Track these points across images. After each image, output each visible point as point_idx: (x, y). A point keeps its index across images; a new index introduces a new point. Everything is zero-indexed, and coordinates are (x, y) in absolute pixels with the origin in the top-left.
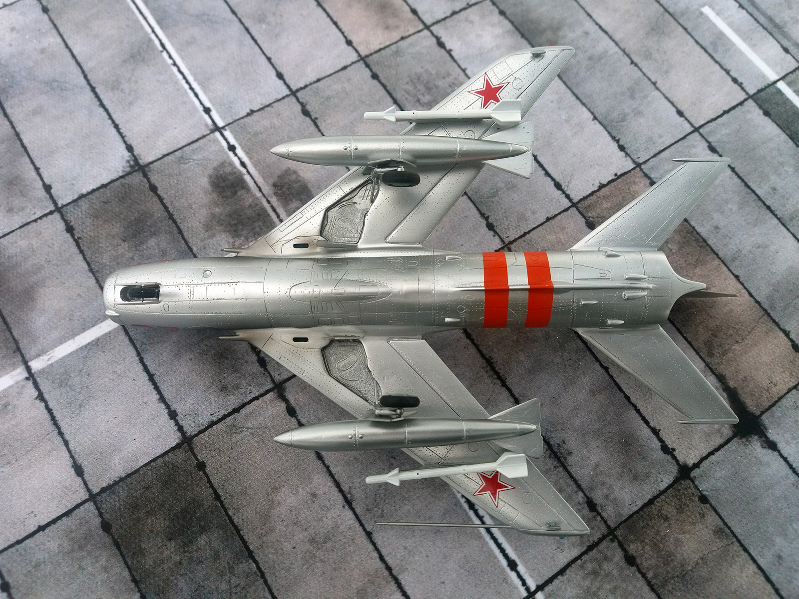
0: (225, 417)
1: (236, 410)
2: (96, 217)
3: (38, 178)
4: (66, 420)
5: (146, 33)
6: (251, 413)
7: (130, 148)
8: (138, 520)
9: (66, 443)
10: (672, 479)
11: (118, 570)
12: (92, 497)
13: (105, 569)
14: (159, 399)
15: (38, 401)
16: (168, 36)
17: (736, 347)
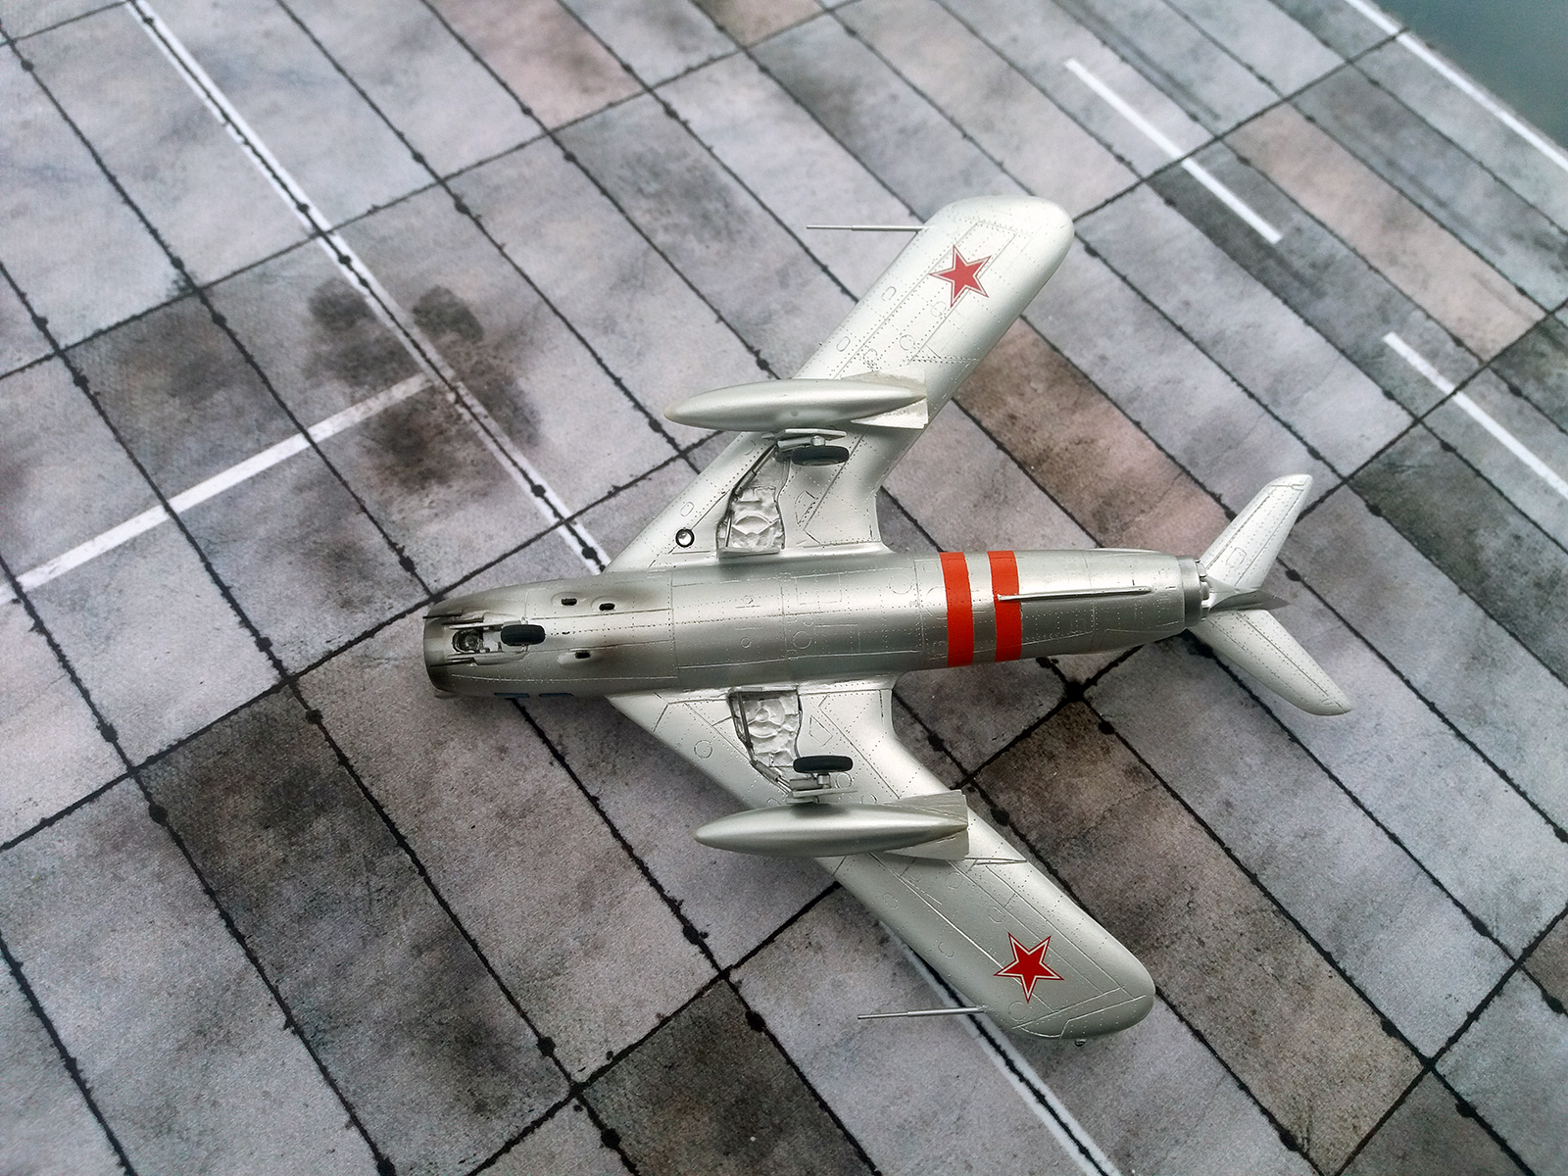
0: (350, 644)
1: (369, 634)
2: (126, 362)
3: (24, 308)
4: (84, 660)
5: (198, 100)
6: (392, 638)
7: (177, 263)
8: (212, 800)
9: (86, 694)
10: (1056, 703)
11: (181, 877)
12: (133, 772)
13: (158, 877)
14: (241, 622)
15: (34, 634)
16: (234, 103)
17: (1142, 518)
